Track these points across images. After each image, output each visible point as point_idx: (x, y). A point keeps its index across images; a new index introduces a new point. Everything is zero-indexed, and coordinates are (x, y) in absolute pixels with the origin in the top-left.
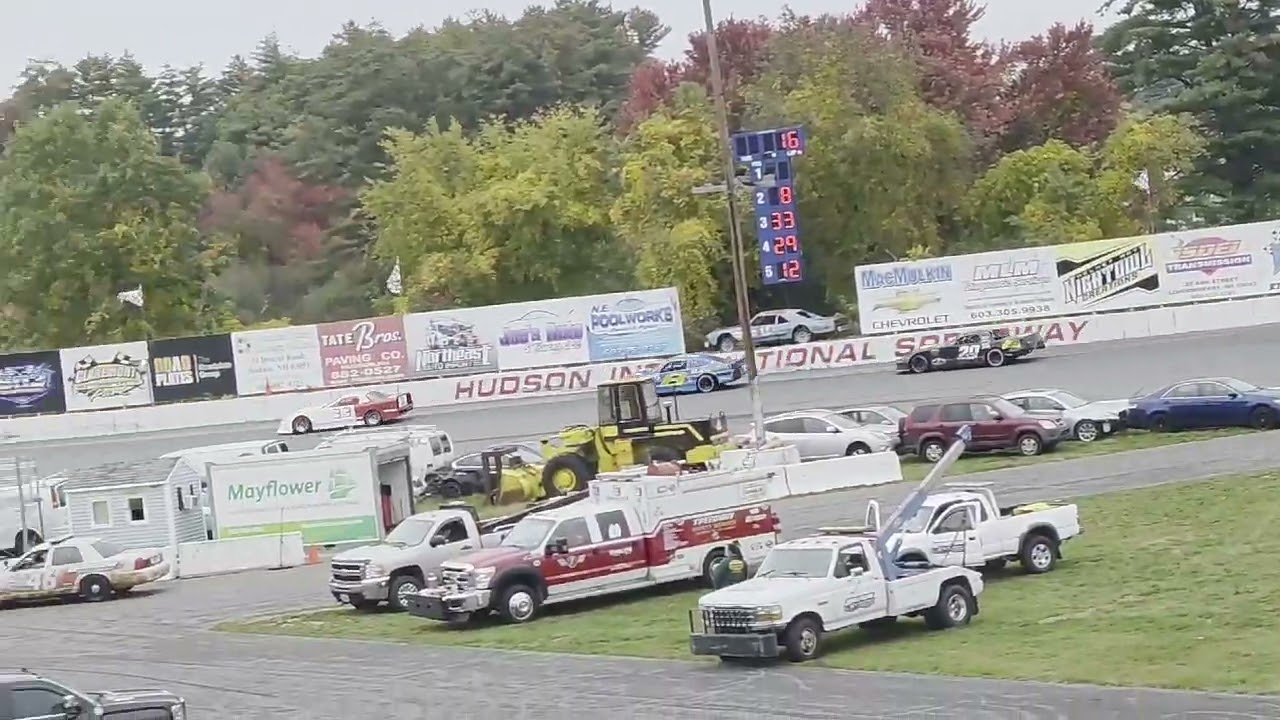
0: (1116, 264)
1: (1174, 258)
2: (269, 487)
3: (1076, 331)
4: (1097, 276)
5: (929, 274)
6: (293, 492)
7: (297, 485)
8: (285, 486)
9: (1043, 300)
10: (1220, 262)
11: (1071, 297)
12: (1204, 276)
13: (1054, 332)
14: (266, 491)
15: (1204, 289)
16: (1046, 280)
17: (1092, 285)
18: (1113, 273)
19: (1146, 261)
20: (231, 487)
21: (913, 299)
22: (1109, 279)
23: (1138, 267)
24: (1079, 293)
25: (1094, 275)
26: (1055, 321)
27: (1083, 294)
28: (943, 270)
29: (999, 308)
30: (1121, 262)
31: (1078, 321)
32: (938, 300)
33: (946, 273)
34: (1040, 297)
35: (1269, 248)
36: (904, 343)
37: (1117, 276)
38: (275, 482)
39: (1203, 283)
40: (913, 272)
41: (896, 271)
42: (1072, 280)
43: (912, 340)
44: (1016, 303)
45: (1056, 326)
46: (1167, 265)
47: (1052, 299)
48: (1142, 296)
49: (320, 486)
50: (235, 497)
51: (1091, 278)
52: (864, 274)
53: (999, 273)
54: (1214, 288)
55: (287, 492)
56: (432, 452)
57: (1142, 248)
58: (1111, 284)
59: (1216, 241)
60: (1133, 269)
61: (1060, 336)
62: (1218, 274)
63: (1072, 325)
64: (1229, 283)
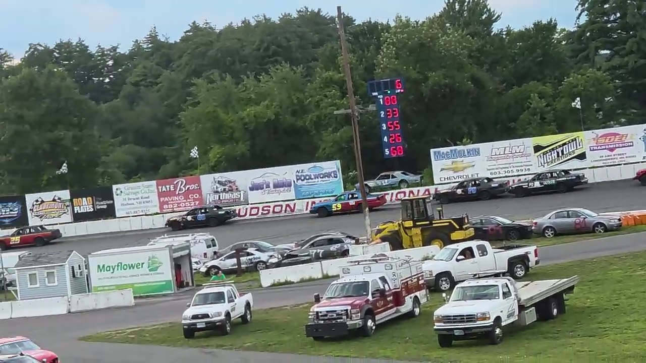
0: (564, 147)
1: (593, 144)
2: (118, 266)
4: (554, 153)
5: (468, 153)
6: (130, 268)
7: (132, 265)
8: (126, 265)
9: (527, 166)
10: (617, 145)
11: (541, 164)
12: (609, 153)
14: (116, 267)
15: (609, 159)
16: (529, 155)
17: (552, 157)
18: (562, 151)
19: (580, 146)
20: (99, 266)
21: (460, 165)
22: (560, 155)
23: (575, 148)
24: (546, 162)
25: (553, 152)
27: (548, 163)
29: (504, 170)
30: (567, 146)
32: (474, 166)
33: (477, 152)
34: (525, 164)
35: (642, 138)
37: (565, 153)
38: (121, 263)
39: (608, 156)
40: (460, 151)
41: (451, 151)
42: (542, 155)
44: (513, 167)
46: (590, 147)
47: (532, 165)
48: (578, 163)
49: (144, 265)
50: (101, 271)
51: (551, 155)
52: (435, 153)
53: (504, 152)
54: (614, 159)
55: (127, 268)
56: (206, 247)
57: (577, 139)
58: (561, 157)
59: (615, 135)
60: (573, 149)
62: (617, 151)
64: (622, 156)
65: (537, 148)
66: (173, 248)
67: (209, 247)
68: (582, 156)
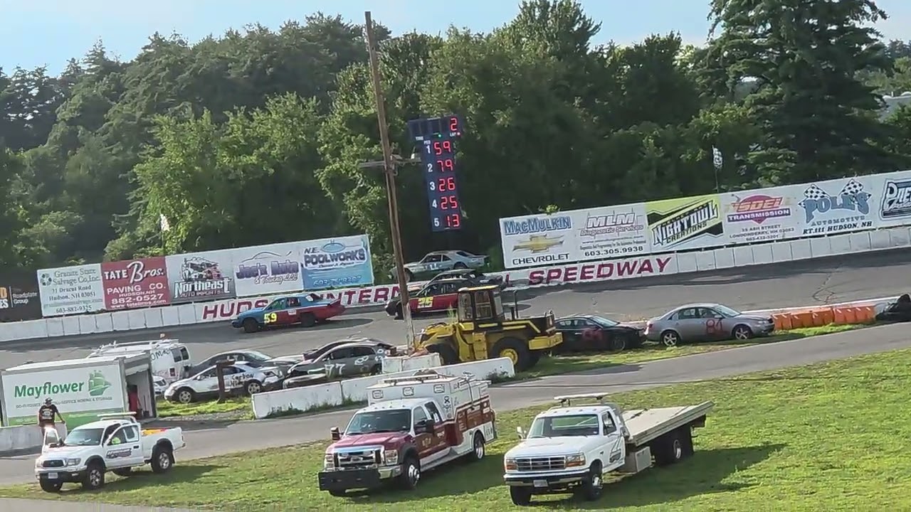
0: (692, 216)
2: (45, 387)
3: (662, 265)
4: (677, 224)
5: (553, 224)
6: (62, 391)
7: (65, 386)
8: (56, 386)
9: (637, 243)
10: (767, 214)
11: (658, 240)
12: (754, 224)
13: (646, 266)
14: (43, 390)
15: (756, 234)
16: (641, 227)
17: (674, 230)
18: (689, 222)
19: (713, 214)
20: (17, 388)
21: (542, 242)
22: (686, 227)
23: (707, 218)
24: (665, 237)
25: (675, 223)
26: (647, 258)
27: (667, 238)
28: (564, 221)
29: (606, 248)
30: (695, 214)
31: (663, 258)
32: (561, 242)
33: (566, 223)
34: (635, 240)
35: (802, 203)
36: (535, 275)
37: (692, 225)
38: (49, 383)
39: (754, 229)
40: (542, 222)
41: (529, 221)
42: (659, 227)
43: (542, 272)
44: (619, 245)
45: (647, 262)
46: (729, 216)
48: (709, 240)
49: (82, 387)
50: (20, 395)
51: (673, 227)
52: (506, 224)
53: (606, 223)
54: (763, 233)
55: (58, 391)
56: (173, 360)
57: (710, 203)
58: (687, 231)
59: (764, 198)
60: (704, 219)
61: (650, 269)
62: (767, 222)
63: (659, 261)
64: (775, 229)
65: (653, 218)
66: (126, 361)
67: (177, 359)
68: (717, 230)
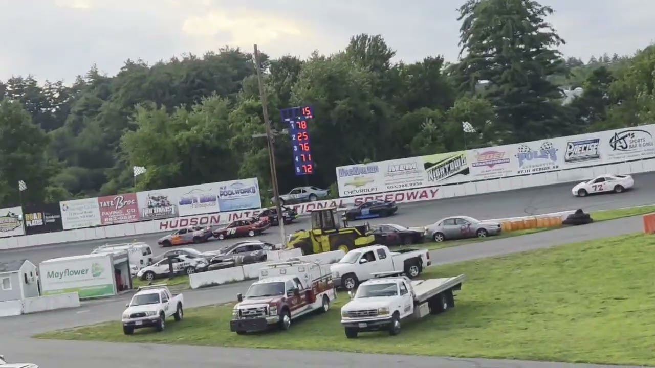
0: (450, 164)
1: (475, 160)
2: (65, 272)
3: (433, 194)
5: (368, 170)
6: (76, 274)
7: (78, 271)
8: (72, 271)
9: (419, 180)
10: (496, 162)
11: (431, 179)
12: (487, 168)
13: (424, 194)
14: (64, 274)
15: (489, 174)
16: (421, 171)
17: (440, 173)
18: (449, 168)
19: (464, 162)
20: (48, 273)
21: (361, 181)
22: (447, 170)
23: (460, 165)
25: (441, 168)
26: (424, 189)
27: (436, 177)
28: (375, 168)
29: (400, 184)
30: (452, 163)
31: (434, 189)
32: (373, 181)
33: (376, 170)
34: (417, 179)
35: (517, 155)
36: (358, 201)
37: (451, 169)
38: (68, 270)
39: (488, 171)
40: (362, 169)
41: (354, 168)
42: (431, 171)
43: (362, 199)
44: (407, 182)
45: (425, 192)
46: (473, 163)
47: (423, 180)
48: (462, 178)
49: (88, 272)
50: (50, 277)
51: (439, 170)
52: (340, 170)
53: (399, 169)
54: (494, 173)
55: (73, 274)
56: (142, 255)
57: (461, 156)
58: (448, 173)
59: (493, 153)
60: (458, 166)
61: (426, 196)
62: (496, 167)
63: (431, 191)
64: (500, 171)
65: (428, 165)
66: (114, 256)
67: (144, 254)
68: (466, 172)
